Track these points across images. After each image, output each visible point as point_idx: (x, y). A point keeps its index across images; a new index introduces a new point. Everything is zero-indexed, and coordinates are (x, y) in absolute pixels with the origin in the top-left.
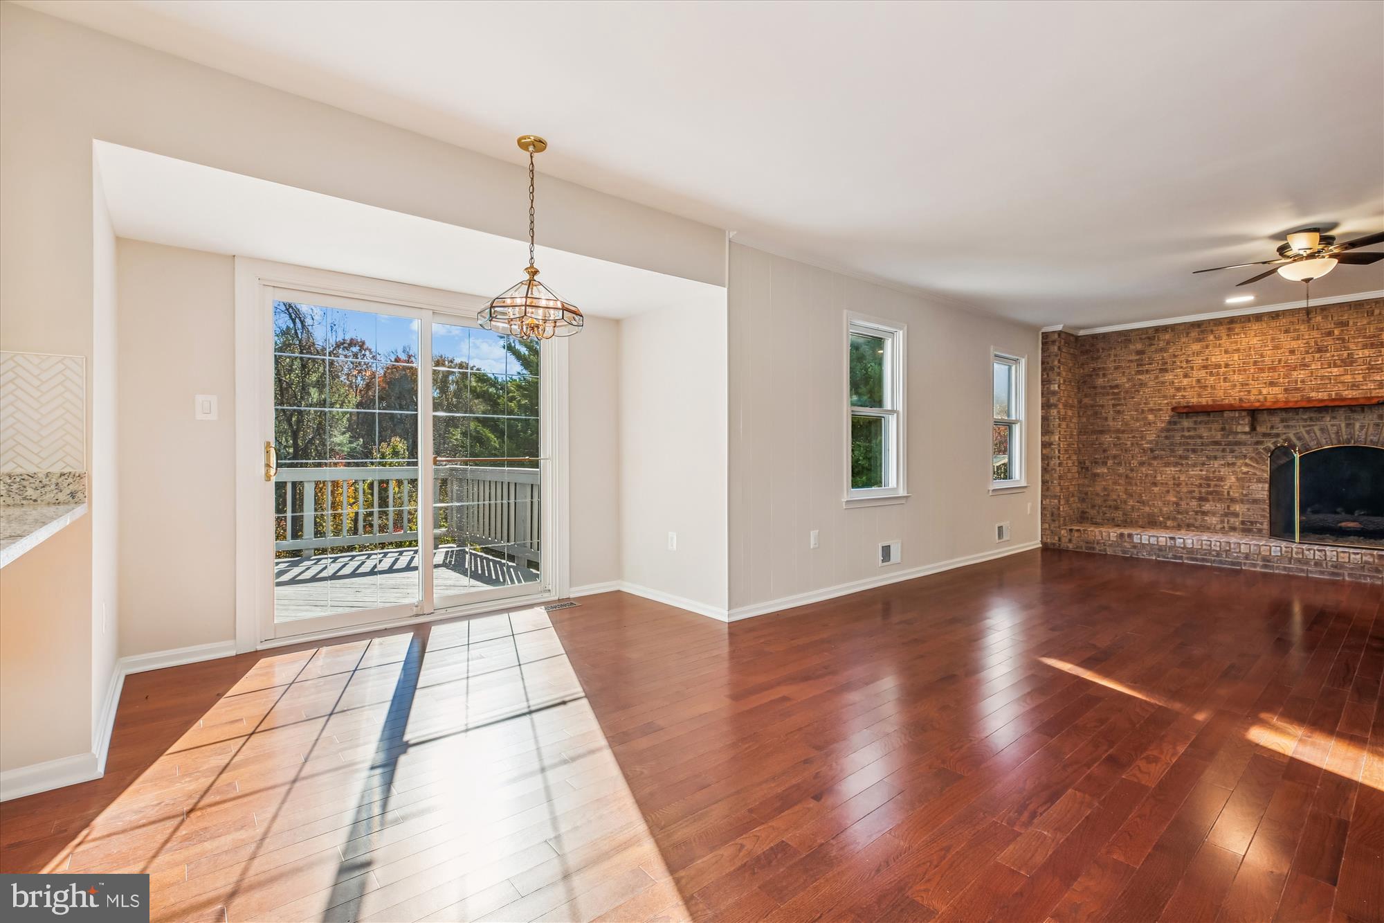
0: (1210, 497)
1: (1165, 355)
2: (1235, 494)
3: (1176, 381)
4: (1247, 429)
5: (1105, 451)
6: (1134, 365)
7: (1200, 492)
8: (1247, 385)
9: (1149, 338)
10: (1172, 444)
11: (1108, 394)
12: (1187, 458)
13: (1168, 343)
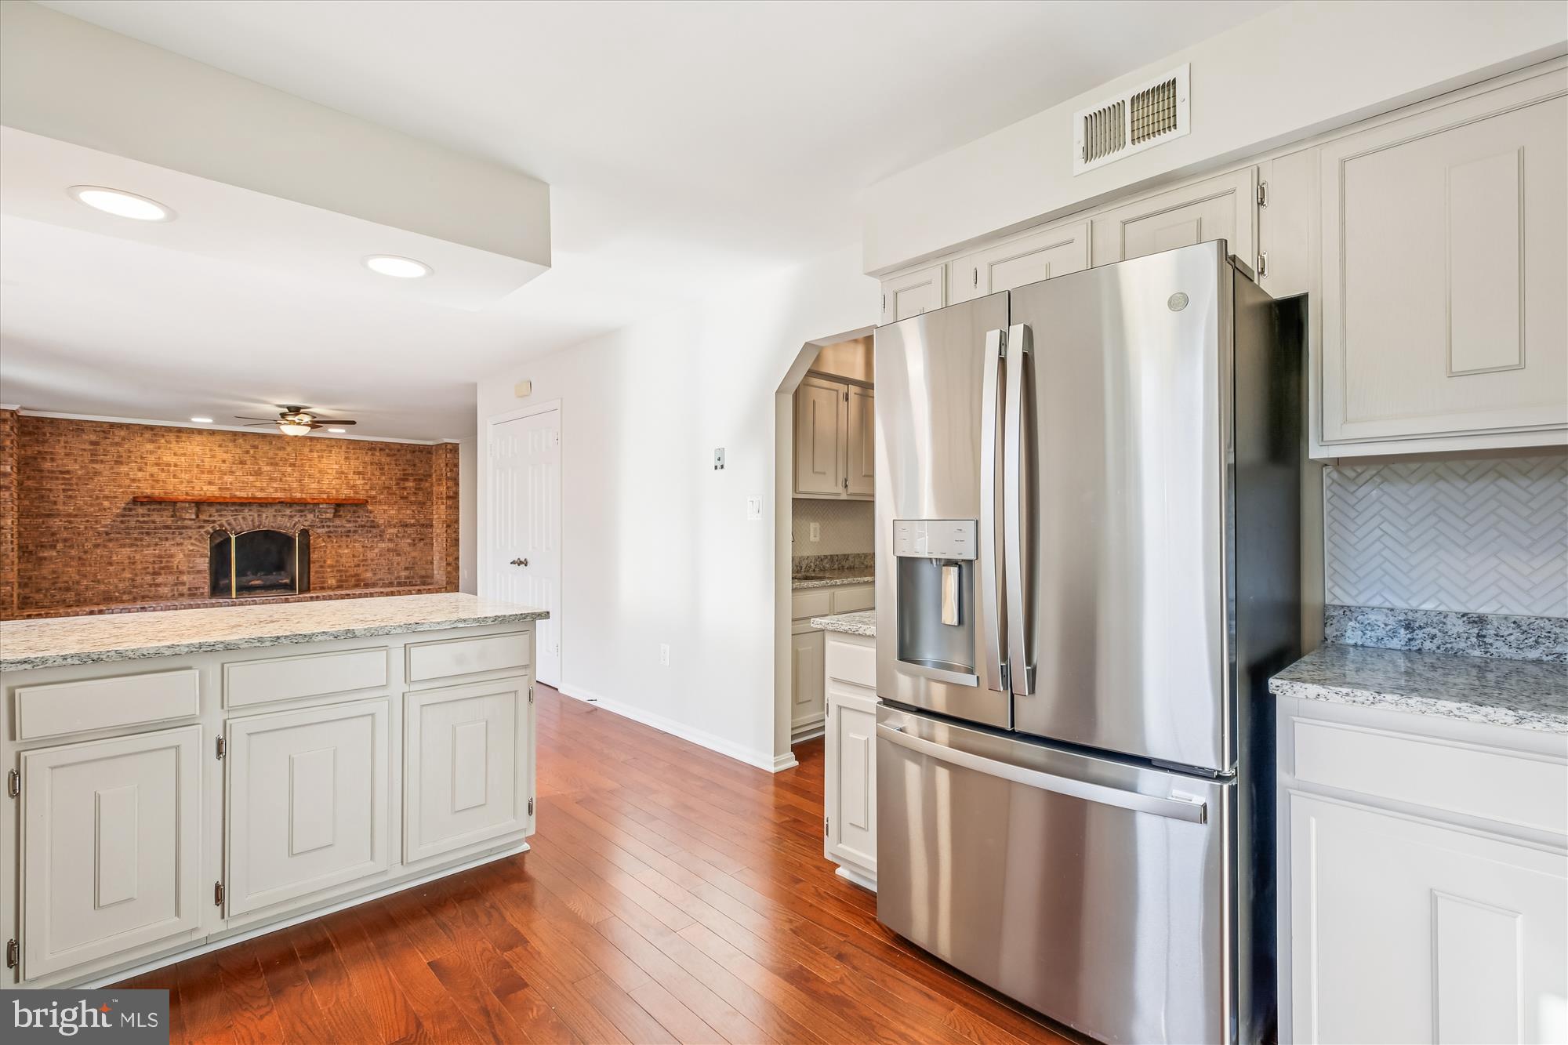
0: (162, 571)
1: (120, 449)
2: (183, 568)
3: (131, 473)
4: (194, 517)
5: (53, 534)
6: (87, 454)
7: (154, 568)
8: (192, 482)
9: (103, 431)
10: (128, 528)
11: (57, 479)
12: (141, 540)
13: (123, 439)
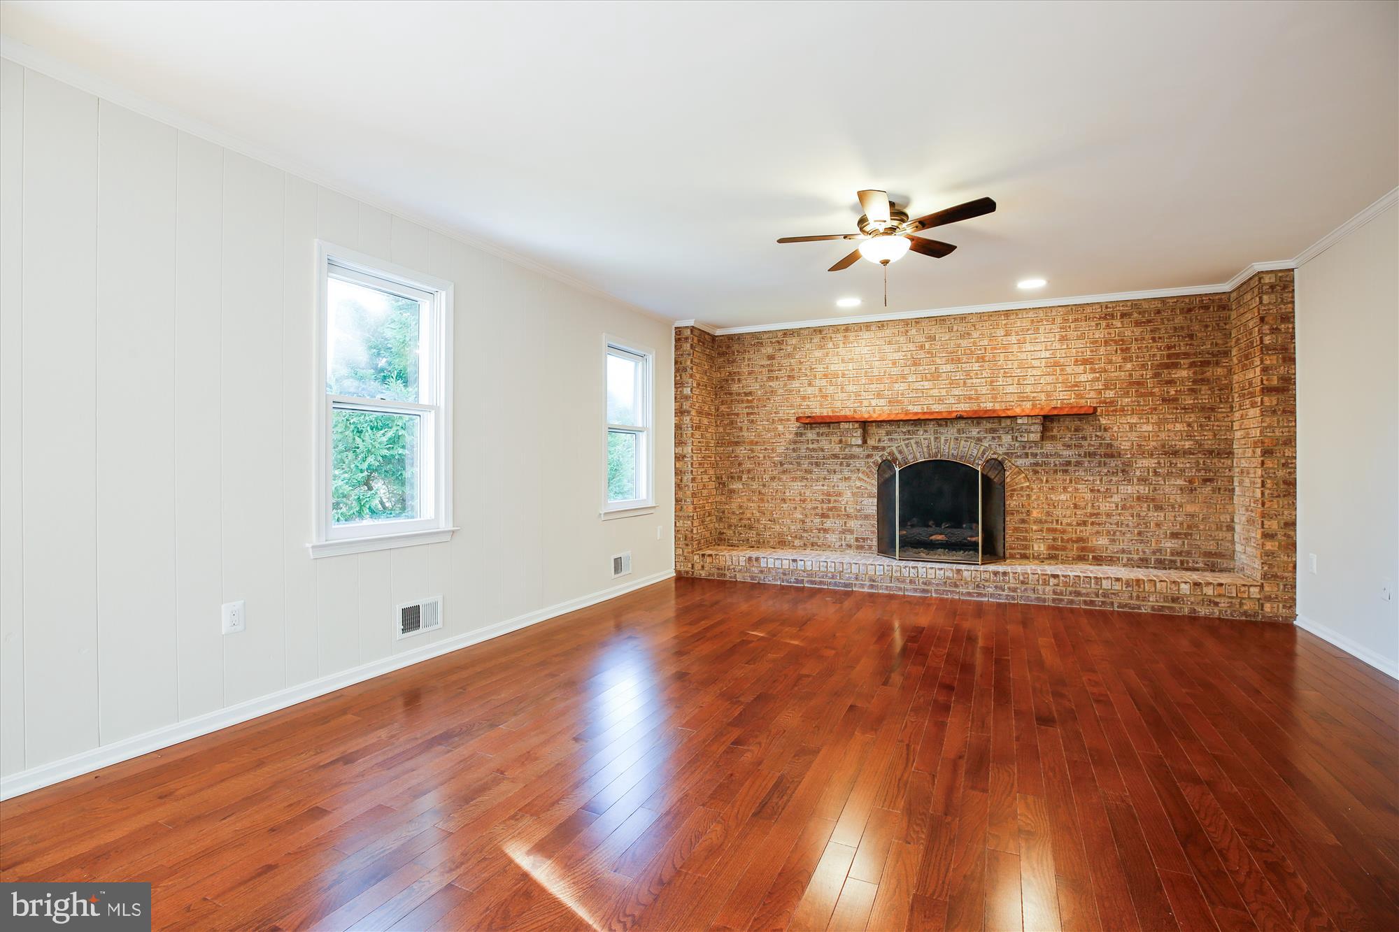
0: (831, 513)
1: (792, 361)
2: (851, 510)
3: (802, 389)
4: (860, 442)
5: (740, 464)
6: (765, 370)
7: (822, 509)
8: (860, 396)
9: (778, 342)
10: (799, 457)
11: (742, 401)
12: (810, 472)
13: (795, 349)
